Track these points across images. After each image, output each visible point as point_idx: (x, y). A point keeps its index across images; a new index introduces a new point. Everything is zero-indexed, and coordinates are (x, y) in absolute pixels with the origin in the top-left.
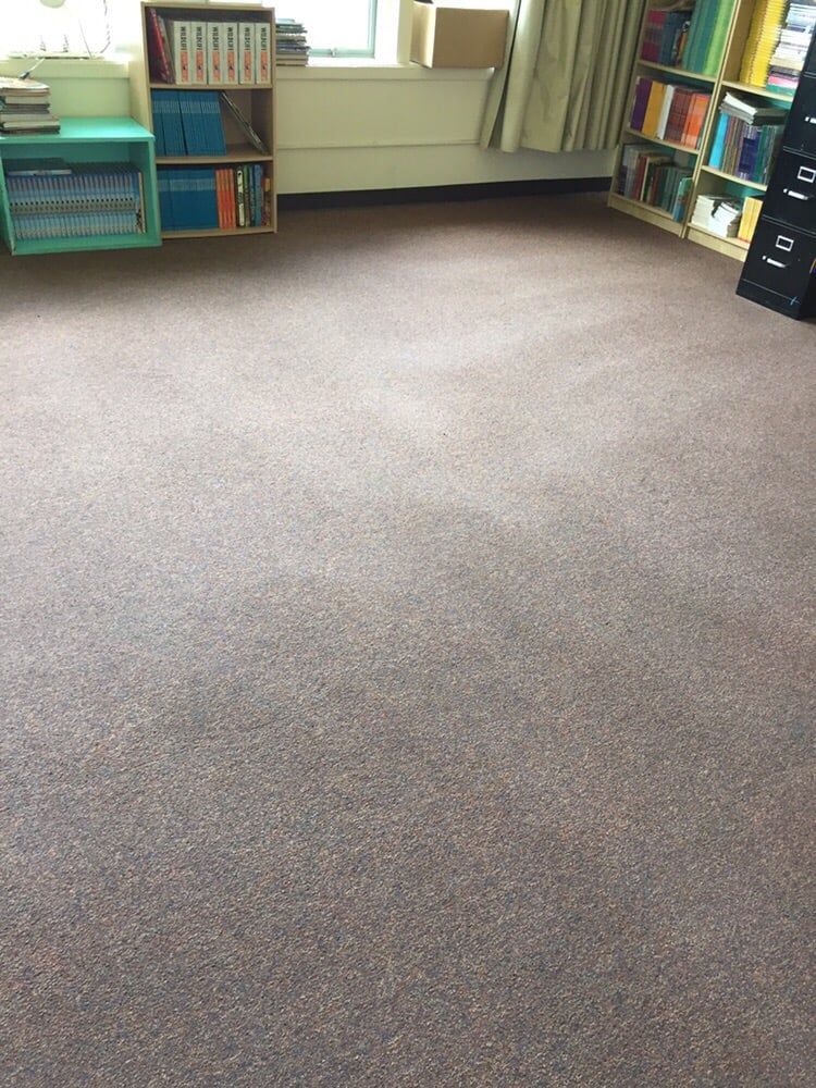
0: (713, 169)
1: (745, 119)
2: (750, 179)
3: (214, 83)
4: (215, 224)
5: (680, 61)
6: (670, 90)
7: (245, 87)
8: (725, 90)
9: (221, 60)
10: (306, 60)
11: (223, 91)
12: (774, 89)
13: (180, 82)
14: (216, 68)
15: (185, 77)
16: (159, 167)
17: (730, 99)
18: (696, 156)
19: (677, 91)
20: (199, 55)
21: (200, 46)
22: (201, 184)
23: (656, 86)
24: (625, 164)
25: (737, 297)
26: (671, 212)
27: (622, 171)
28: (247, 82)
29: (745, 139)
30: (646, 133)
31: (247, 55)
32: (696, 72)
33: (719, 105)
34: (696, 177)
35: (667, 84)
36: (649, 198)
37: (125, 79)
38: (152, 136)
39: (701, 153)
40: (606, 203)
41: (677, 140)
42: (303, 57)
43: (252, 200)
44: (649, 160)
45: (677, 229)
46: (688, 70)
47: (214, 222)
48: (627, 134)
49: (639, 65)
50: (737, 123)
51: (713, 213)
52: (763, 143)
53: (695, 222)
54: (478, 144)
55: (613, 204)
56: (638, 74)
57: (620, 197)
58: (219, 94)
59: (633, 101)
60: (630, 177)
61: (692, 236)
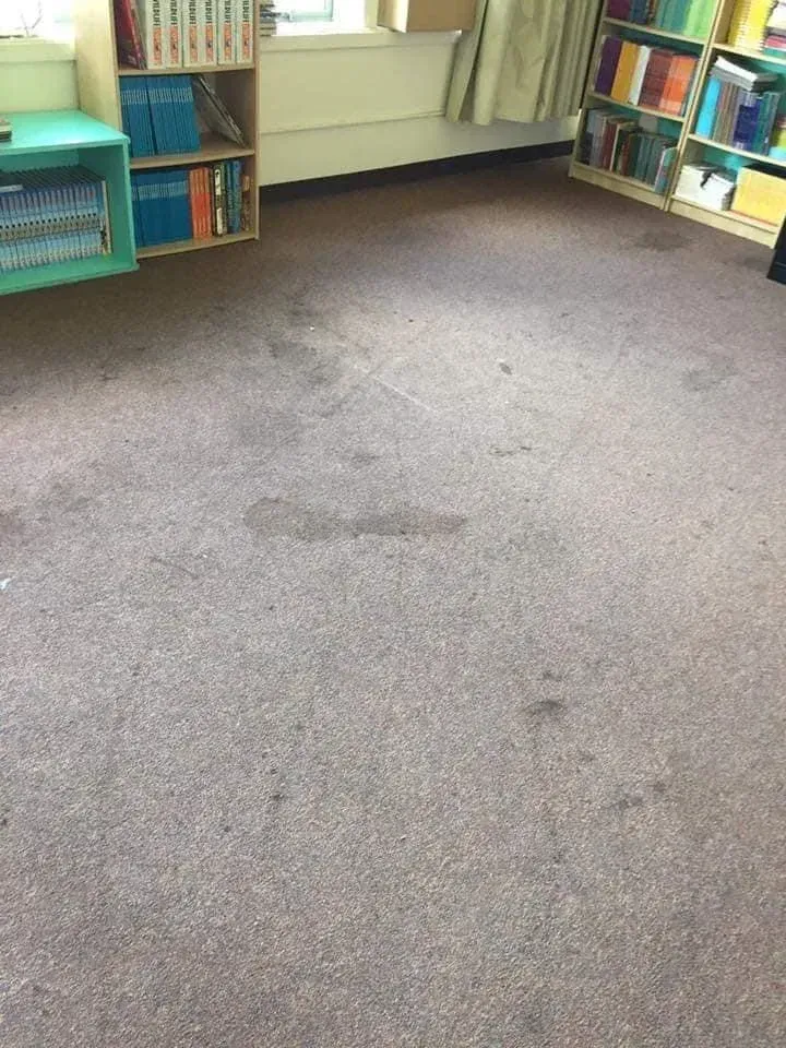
0: (701, 137)
1: (743, 86)
2: (749, 149)
3: (191, 65)
4: (189, 235)
5: (653, 20)
6: (645, 52)
7: (224, 69)
8: (717, 53)
9: (199, 36)
10: (274, 28)
11: (201, 74)
12: (774, 53)
13: (153, 66)
14: (193, 46)
15: (158, 59)
16: (133, 172)
17: (722, 63)
18: (681, 124)
19: (653, 52)
20: (173, 32)
21: (174, 19)
22: (175, 189)
23: (626, 46)
24: (590, 130)
25: (770, 281)
26: (653, 184)
27: (586, 137)
28: (226, 62)
29: (742, 107)
30: (616, 96)
31: (228, 29)
32: (672, 31)
33: (709, 70)
34: (681, 146)
35: (642, 44)
36: (619, 167)
37: (70, 62)
38: (125, 137)
39: (687, 121)
40: (567, 172)
41: (655, 105)
42: (272, 25)
43: (230, 203)
44: (619, 127)
45: (656, 201)
46: (662, 28)
47: (189, 234)
48: (591, 98)
49: (605, 22)
50: (731, 89)
51: (703, 184)
52: (764, 111)
53: (678, 194)
54: (444, 116)
55: (573, 173)
56: (603, 33)
57: (585, 166)
58: (194, 77)
59: (597, 62)
60: (597, 144)
61: (676, 209)
